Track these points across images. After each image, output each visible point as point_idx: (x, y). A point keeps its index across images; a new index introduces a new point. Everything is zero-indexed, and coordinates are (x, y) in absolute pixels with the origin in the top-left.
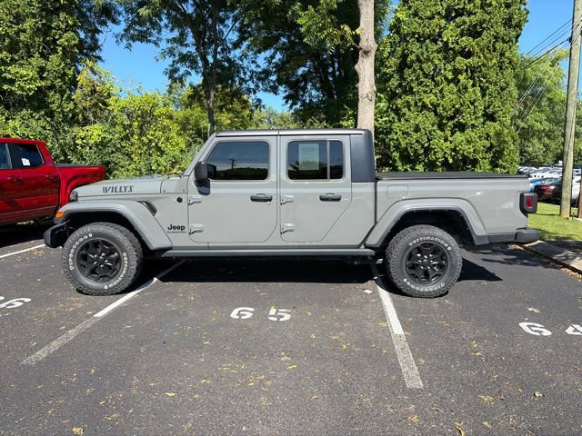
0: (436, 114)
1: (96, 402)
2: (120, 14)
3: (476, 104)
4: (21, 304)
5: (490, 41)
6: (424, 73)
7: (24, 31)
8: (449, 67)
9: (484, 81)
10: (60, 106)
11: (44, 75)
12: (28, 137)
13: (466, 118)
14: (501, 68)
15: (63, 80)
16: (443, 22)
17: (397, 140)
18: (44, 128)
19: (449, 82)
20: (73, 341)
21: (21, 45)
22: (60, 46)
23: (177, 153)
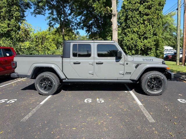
0: (138, 34)
1: (50, 133)
2: (31, 5)
3: (150, 30)
4: (14, 101)
5: (154, 10)
6: (134, 21)
7: (2, 12)
8: (142, 19)
9: (153, 23)
10: (15, 36)
11: (10, 26)
12: (5, 46)
13: (148, 35)
14: (158, 19)
15: (16, 27)
16: (139, 5)
17: (126, 43)
18: (10, 43)
19: (142, 24)
20: (36, 112)
21: (2, 17)
22: (14, 16)
23: (54, 50)
